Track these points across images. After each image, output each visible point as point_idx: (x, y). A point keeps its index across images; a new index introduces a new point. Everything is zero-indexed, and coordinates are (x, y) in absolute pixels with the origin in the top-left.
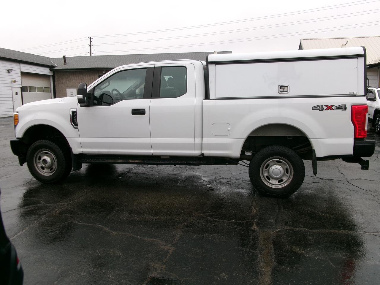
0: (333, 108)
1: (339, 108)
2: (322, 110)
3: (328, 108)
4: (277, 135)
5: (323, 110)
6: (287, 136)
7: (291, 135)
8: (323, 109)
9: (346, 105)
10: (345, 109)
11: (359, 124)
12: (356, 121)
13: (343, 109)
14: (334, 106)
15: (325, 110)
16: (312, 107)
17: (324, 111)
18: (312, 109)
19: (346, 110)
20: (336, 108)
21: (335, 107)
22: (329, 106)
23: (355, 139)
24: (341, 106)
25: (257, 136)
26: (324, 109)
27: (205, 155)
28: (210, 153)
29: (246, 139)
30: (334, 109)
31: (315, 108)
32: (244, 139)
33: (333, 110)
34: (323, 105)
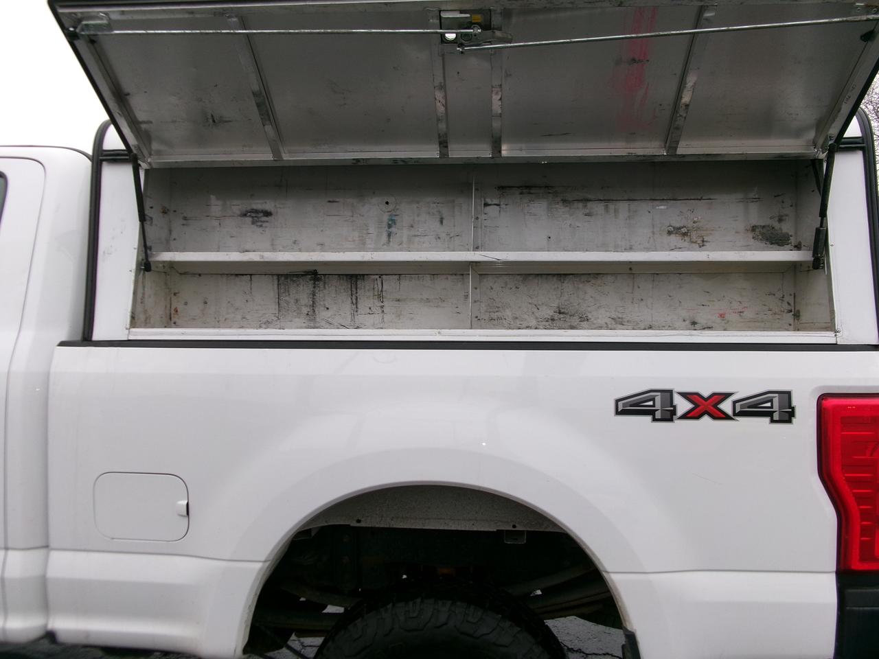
0: (726, 406)
1: (754, 408)
2: (669, 415)
3: (696, 406)
4: (453, 526)
5: (671, 420)
6: (498, 531)
7: (519, 528)
8: (673, 412)
9: (789, 393)
10: (788, 415)
11: (860, 499)
12: (849, 480)
13: (776, 416)
14: (727, 396)
15: (685, 417)
16: (617, 401)
17: (678, 424)
18: (618, 413)
19: (794, 420)
20: (738, 410)
21: (735, 403)
22: (706, 394)
23: (846, 577)
24: (767, 396)
25: (354, 524)
26: (680, 412)
27: (62, 637)
28: (87, 634)
29: (267, 564)
30: (729, 411)
31: (632, 407)
32: (259, 565)
33: (726, 417)
34: (670, 392)
